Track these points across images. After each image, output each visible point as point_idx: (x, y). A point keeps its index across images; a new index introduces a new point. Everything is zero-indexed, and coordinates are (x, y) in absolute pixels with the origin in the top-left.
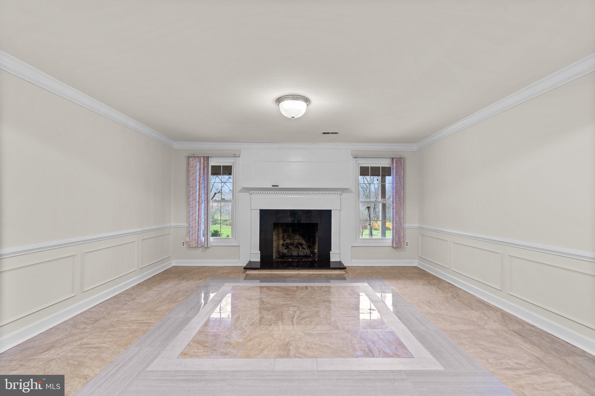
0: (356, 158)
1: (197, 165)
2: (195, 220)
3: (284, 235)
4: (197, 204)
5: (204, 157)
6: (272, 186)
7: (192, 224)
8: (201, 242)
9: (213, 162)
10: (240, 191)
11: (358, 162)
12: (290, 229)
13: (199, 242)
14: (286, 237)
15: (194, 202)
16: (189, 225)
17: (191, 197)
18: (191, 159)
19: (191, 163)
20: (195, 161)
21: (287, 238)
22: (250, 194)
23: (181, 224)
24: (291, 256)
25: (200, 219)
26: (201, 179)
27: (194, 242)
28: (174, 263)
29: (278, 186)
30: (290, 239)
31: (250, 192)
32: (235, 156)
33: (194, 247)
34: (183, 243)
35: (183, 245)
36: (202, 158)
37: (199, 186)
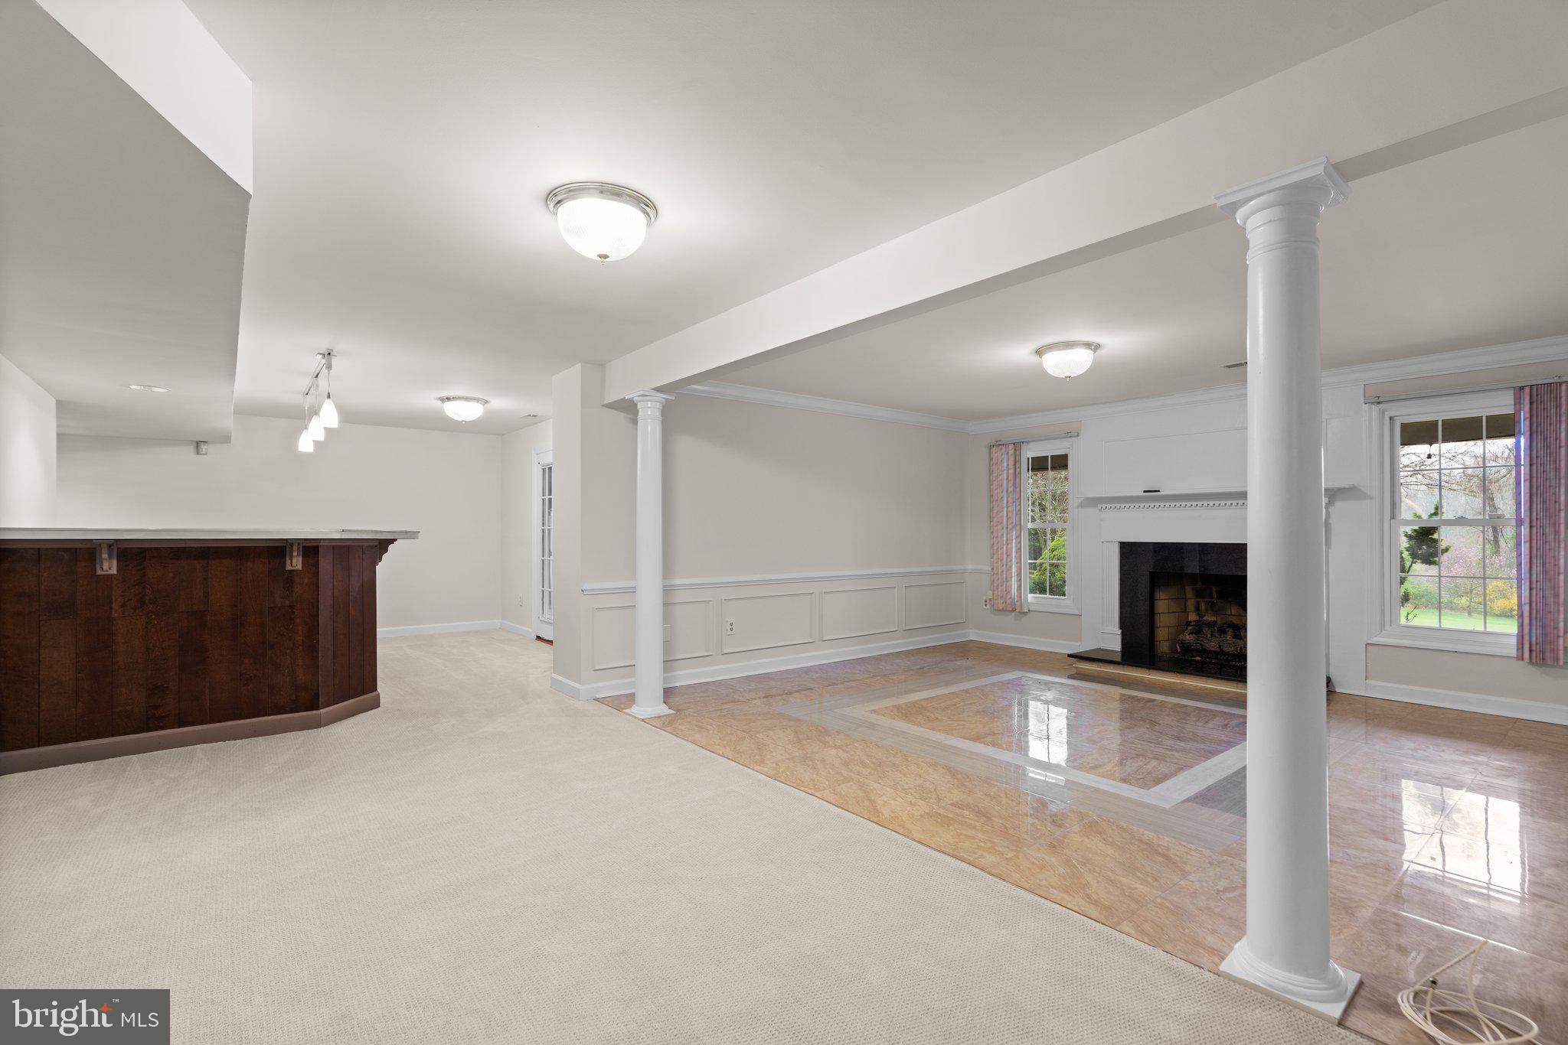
0: (1379, 403)
1: (1005, 460)
2: (1002, 560)
3: (1198, 603)
4: (1005, 531)
5: (1014, 444)
6: (1145, 492)
7: (997, 568)
8: (1012, 602)
9: (1032, 452)
10: (1081, 505)
11: (1388, 415)
12: (1214, 589)
13: (1008, 602)
14: (1203, 606)
15: (1000, 527)
16: (993, 569)
17: (995, 519)
18: (994, 449)
19: (994, 456)
20: (999, 453)
21: (1207, 610)
22: (1100, 510)
23: (979, 567)
24: (1203, 651)
25: (1009, 560)
26: (1010, 485)
27: (1000, 601)
28: (972, 635)
29: (1159, 491)
30: (1216, 614)
31: (1099, 506)
32: (1069, 435)
33: (1000, 610)
34: (986, 601)
35: (986, 605)
36: (1011, 446)
37: (1007, 498)
